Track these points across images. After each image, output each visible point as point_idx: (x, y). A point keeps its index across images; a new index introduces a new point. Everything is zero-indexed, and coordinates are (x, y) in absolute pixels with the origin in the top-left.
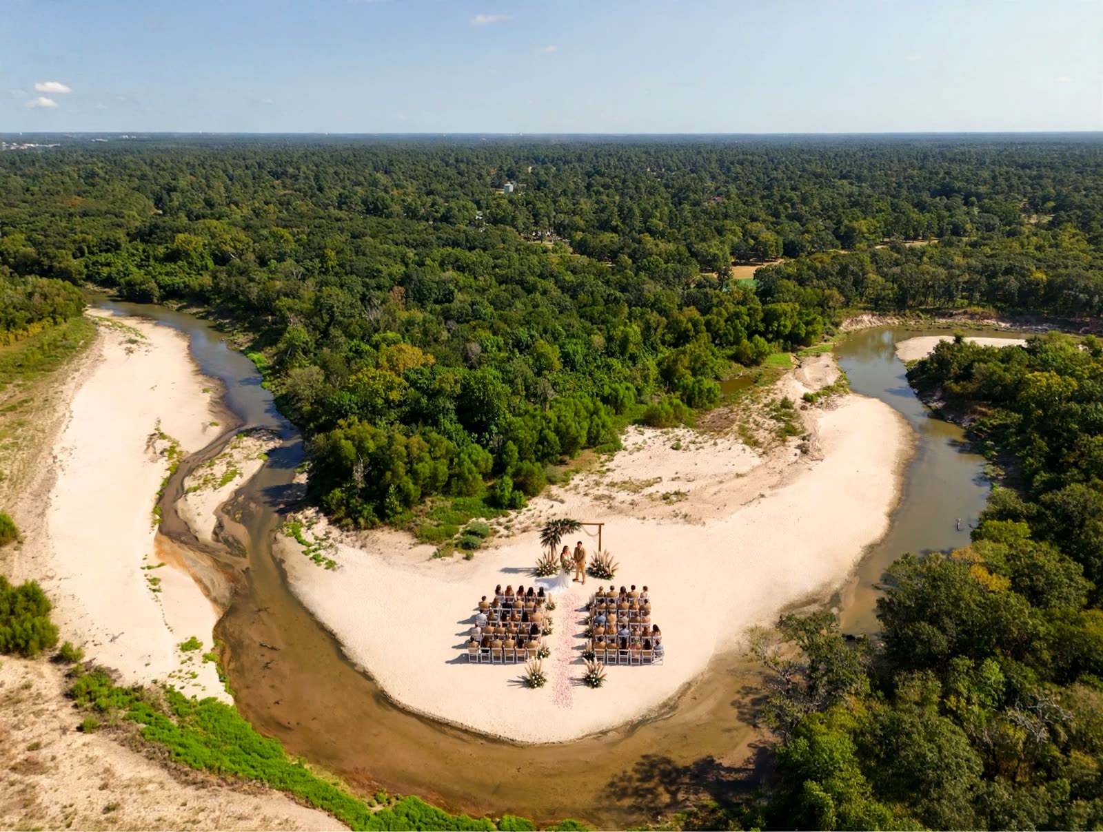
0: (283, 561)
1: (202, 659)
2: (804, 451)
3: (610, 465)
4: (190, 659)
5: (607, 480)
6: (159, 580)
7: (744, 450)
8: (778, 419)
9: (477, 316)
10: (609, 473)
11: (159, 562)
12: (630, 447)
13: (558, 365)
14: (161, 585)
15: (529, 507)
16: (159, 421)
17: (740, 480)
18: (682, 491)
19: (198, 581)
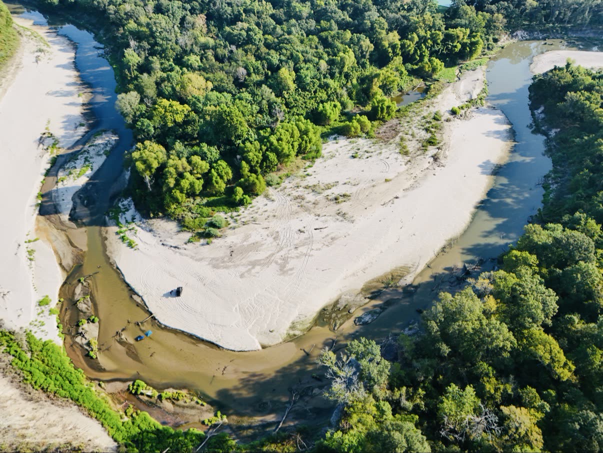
0: (106, 239)
1: (48, 313)
2: (435, 158)
3: (310, 171)
4: (42, 312)
5: (304, 184)
6: (35, 251)
7: (396, 159)
8: (427, 130)
9: (249, 40)
10: (308, 178)
11: (35, 238)
12: (326, 155)
13: (293, 86)
14: (35, 255)
15: (253, 205)
16: (49, 122)
17: (388, 184)
18: (348, 193)
19: (56, 252)
